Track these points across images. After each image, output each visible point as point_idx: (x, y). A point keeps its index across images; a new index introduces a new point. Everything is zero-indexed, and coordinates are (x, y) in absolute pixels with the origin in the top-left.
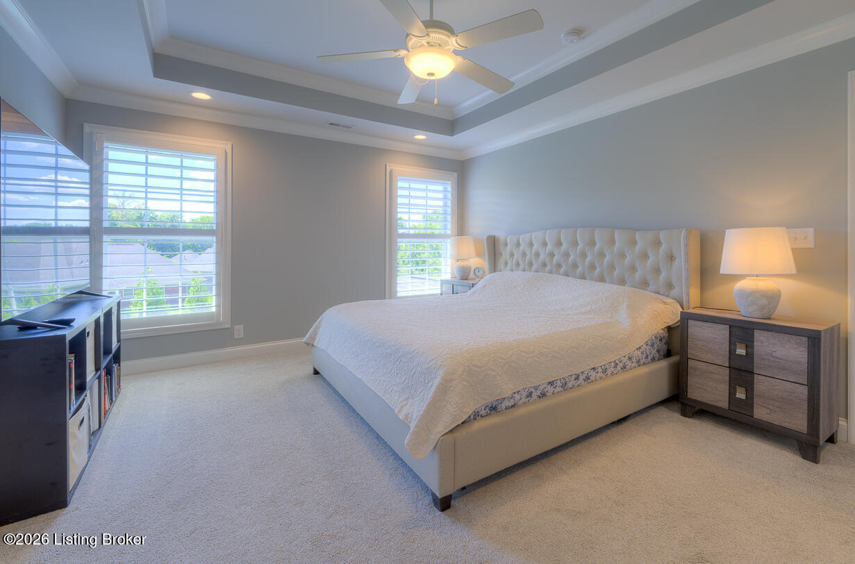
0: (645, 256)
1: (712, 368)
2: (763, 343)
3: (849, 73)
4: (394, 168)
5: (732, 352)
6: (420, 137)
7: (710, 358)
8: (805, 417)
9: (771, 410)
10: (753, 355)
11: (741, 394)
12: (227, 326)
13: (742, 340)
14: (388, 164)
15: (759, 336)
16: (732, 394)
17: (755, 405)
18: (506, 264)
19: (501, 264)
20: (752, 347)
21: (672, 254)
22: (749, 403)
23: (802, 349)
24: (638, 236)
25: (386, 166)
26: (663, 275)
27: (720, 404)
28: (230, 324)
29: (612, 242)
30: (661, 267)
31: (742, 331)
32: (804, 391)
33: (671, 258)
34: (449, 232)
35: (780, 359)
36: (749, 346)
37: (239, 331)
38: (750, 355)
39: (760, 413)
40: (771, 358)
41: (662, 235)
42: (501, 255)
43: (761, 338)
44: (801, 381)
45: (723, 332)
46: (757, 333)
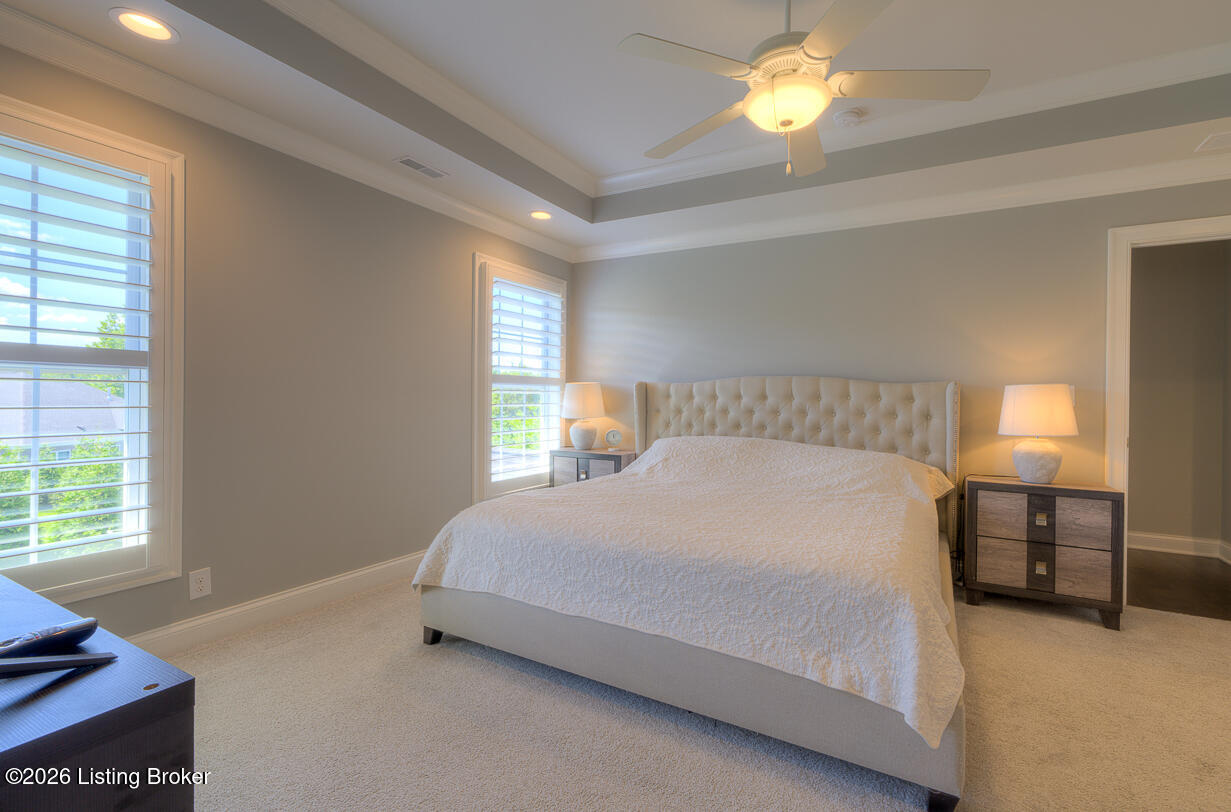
0: (892, 414)
1: (1006, 544)
2: (1066, 510)
3: (1110, 231)
4: (488, 262)
5: (1031, 524)
6: (541, 216)
7: (1003, 532)
8: (1109, 584)
9: (1074, 582)
10: (1055, 525)
11: (1041, 569)
12: (173, 574)
13: (1042, 510)
14: (478, 254)
15: (1061, 503)
16: (1031, 570)
17: (1056, 579)
18: (668, 425)
19: (658, 424)
20: (1054, 516)
21: (928, 411)
22: (1051, 578)
23: (1106, 513)
24: (882, 389)
25: (474, 255)
26: (917, 438)
27: (1016, 585)
28: (181, 571)
29: (846, 396)
30: (914, 426)
31: (1043, 499)
32: (1108, 557)
33: (927, 416)
34: (555, 375)
35: (1084, 526)
36: (1051, 516)
37: (201, 582)
38: (1052, 526)
39: (1063, 588)
40: (1074, 527)
41: (915, 389)
42: (658, 411)
43: (1064, 506)
44: (1105, 548)
45: (1020, 502)
46: (1059, 500)
